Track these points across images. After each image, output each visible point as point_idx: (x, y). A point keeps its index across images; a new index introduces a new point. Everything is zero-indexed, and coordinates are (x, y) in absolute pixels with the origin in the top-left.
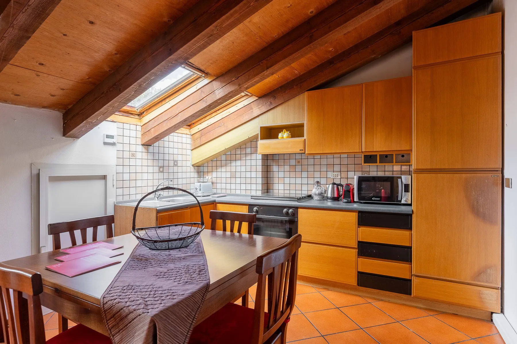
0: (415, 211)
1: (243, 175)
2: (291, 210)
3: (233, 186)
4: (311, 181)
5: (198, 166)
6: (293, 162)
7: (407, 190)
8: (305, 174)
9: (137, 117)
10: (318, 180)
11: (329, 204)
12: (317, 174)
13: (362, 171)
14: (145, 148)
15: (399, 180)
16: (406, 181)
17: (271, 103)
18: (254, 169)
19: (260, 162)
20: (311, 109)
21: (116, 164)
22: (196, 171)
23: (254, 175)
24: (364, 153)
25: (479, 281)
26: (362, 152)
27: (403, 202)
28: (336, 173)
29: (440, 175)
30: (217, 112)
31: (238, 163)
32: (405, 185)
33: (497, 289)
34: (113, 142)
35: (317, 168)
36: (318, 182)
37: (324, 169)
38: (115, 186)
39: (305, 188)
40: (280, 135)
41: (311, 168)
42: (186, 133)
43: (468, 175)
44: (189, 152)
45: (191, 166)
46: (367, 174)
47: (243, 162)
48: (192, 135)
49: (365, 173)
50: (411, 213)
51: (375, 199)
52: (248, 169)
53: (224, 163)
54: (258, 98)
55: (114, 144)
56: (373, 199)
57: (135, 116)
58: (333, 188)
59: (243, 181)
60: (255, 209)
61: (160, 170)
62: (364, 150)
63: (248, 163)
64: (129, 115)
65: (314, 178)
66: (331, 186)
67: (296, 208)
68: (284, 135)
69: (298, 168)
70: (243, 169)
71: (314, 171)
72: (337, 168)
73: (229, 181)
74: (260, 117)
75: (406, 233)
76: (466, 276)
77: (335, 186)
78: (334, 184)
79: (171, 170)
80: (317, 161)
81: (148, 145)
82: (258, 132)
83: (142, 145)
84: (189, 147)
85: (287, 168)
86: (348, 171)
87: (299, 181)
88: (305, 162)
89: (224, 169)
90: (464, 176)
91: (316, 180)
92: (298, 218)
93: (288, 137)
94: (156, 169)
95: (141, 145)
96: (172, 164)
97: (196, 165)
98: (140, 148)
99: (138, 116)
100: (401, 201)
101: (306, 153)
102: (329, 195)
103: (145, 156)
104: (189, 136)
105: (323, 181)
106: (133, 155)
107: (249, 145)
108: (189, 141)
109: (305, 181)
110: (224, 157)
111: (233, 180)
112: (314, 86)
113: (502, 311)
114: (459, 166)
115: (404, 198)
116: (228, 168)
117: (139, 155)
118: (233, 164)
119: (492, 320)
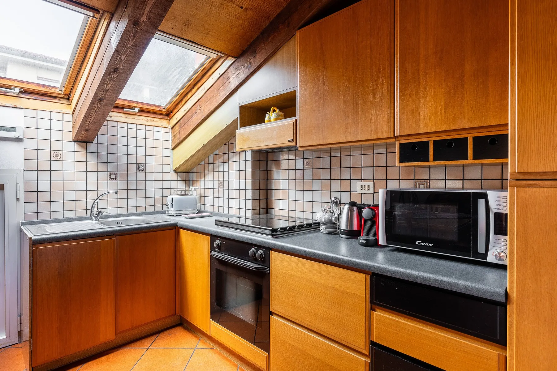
0: (514, 295)
1: (231, 185)
2: (260, 252)
3: (221, 202)
4: (326, 197)
5: (185, 173)
7: (501, 230)
8: (316, 185)
9: (64, 101)
10: (337, 195)
12: (335, 185)
13: (414, 180)
14: (82, 147)
15: (481, 203)
16: (500, 205)
17: (250, 63)
18: (243, 175)
19: (249, 165)
21: (23, 168)
22: (181, 178)
23: (243, 184)
24: (400, 138)
26: (396, 137)
27: (491, 258)
28: (367, 184)
30: (193, 91)
31: (226, 167)
32: (496, 214)
34: (14, 137)
35: (336, 173)
36: (337, 199)
37: (346, 175)
38: (22, 200)
39: (317, 208)
40: (267, 117)
41: (326, 175)
42: (161, 126)
44: (167, 152)
45: (173, 173)
46: (424, 185)
47: (231, 166)
48: (172, 128)
49: (419, 185)
50: (503, 300)
51: (422, 244)
52: (237, 175)
53: (211, 167)
54: (234, 59)
55: (18, 140)
56: (417, 243)
57: (61, 100)
58: (350, 212)
59: (231, 194)
60: (217, 242)
61: (112, 178)
62: (398, 133)
63: (237, 166)
64: (47, 98)
65: (330, 191)
66: (347, 208)
67: (268, 249)
68: (272, 117)
70: (231, 176)
71: (330, 180)
72: (368, 173)
73: (216, 193)
74: (239, 90)
78: (352, 204)
79: (132, 177)
80: (335, 161)
81: (87, 142)
82: (237, 115)
83: (75, 141)
84: (167, 145)
85: (292, 174)
86: (387, 180)
89: (211, 176)
91: (334, 194)
92: (269, 267)
94: (104, 176)
95: (73, 141)
96: (134, 168)
97: (180, 170)
98: (71, 146)
99: (67, 100)
100: (485, 255)
101: (299, 145)
103: (81, 157)
104: (168, 130)
105: (345, 197)
106: (58, 156)
108: (167, 136)
109: (317, 197)
110: (211, 159)
112: (308, 16)
115: (495, 248)
116: (216, 175)
117: (69, 156)
118: (221, 168)
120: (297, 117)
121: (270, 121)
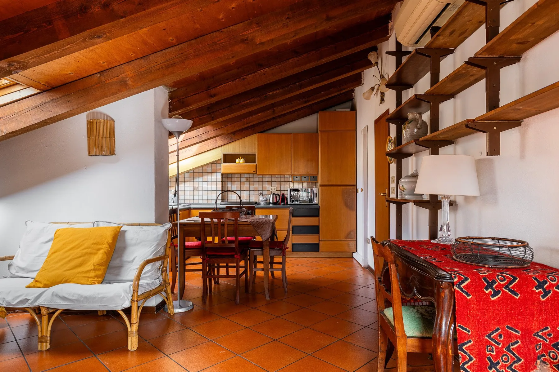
0: (321, 206)
1: (205, 188)
3: (196, 197)
4: (256, 193)
6: (243, 179)
8: (252, 188)
10: (261, 192)
11: (271, 205)
12: (261, 188)
17: (232, 138)
18: (214, 184)
19: (219, 179)
20: (260, 145)
23: (214, 188)
25: (348, 238)
26: (292, 174)
27: (314, 203)
28: (274, 188)
29: (332, 188)
31: (201, 179)
32: (315, 193)
33: (355, 241)
35: (261, 184)
36: (261, 193)
37: (265, 184)
39: (252, 197)
40: (237, 161)
41: (256, 184)
43: (344, 187)
47: (205, 179)
50: (319, 207)
52: (210, 184)
53: (187, 179)
58: (273, 197)
59: (205, 193)
63: (209, 179)
65: (258, 190)
66: (272, 195)
68: (240, 161)
69: (247, 184)
70: (205, 184)
71: (258, 186)
72: (274, 184)
73: (192, 193)
74: (223, 147)
75: (316, 219)
76: (342, 237)
77: (275, 195)
80: (260, 179)
82: (221, 157)
85: (239, 184)
86: (280, 186)
87: (247, 193)
88: (252, 180)
89: (187, 184)
90: (342, 188)
91: (260, 192)
93: (243, 163)
101: (258, 173)
102: (271, 201)
105: (265, 193)
107: (210, 166)
109: (252, 193)
110: (187, 175)
111: (196, 193)
112: (262, 131)
113: (357, 251)
114: (339, 183)
116: (191, 183)
118: (196, 180)
119: (353, 257)
120: (257, 163)
121: (240, 162)
